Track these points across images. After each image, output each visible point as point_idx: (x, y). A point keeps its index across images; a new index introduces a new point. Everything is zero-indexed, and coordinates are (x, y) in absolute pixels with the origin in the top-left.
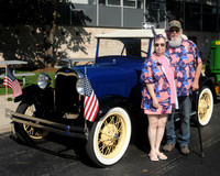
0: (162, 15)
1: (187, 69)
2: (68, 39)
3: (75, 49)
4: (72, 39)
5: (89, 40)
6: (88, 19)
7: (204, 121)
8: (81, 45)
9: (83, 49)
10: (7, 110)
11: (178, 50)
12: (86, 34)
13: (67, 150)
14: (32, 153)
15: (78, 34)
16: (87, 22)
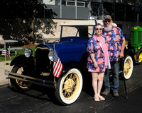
0: (101, 11)
1: (116, 44)
2: (43, 26)
3: (47, 33)
4: (45, 27)
5: (56, 27)
6: (55, 14)
7: (127, 76)
8: (51, 30)
9: (52, 33)
10: (6, 71)
11: (110, 33)
12: (54, 23)
13: (43, 95)
14: (22, 97)
15: (49, 23)
16: (54, 16)
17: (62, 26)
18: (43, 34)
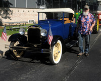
0: (43, 2)
1: (88, 25)
2: (2, 13)
3: (6, 18)
4: (4, 13)
5: (12, 14)
6: (11, 4)
8: (8, 16)
9: (9, 18)
11: (86, 17)
12: (10, 11)
15: (6, 11)
16: (10, 6)
17: (39, 13)
18: (2, 19)
